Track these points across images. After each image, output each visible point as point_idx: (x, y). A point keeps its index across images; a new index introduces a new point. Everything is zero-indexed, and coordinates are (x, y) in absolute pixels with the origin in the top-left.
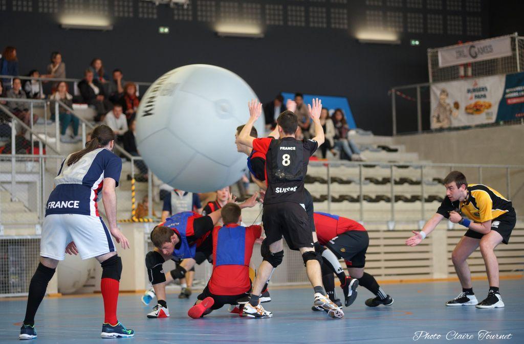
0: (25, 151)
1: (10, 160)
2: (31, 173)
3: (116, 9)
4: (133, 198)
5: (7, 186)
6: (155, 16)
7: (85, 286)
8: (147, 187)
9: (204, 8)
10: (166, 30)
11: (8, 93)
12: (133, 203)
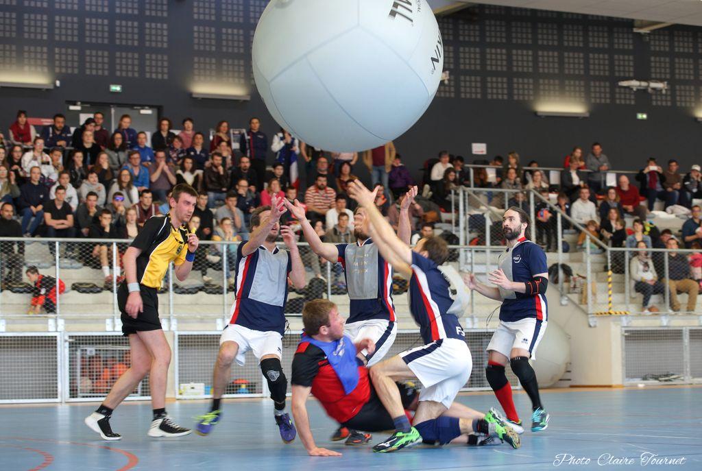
0: (500, 242)
3: (593, 95)
4: (609, 290)
5: (481, 277)
6: (633, 103)
7: (561, 380)
8: (624, 279)
9: (683, 93)
10: (645, 116)
11: (504, 184)
12: (610, 296)
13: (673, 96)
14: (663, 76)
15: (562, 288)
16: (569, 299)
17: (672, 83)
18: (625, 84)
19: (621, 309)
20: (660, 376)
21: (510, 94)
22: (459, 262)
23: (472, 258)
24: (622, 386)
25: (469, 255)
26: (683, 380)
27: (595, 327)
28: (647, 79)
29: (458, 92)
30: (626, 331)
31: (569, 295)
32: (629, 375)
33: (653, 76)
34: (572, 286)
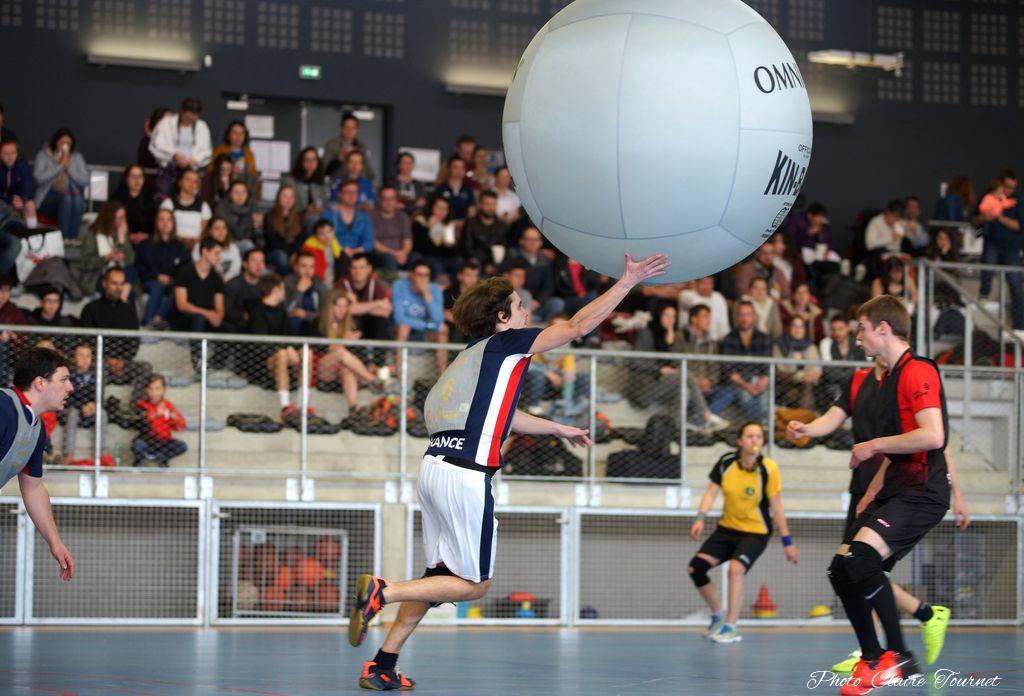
1: (960, 377)
2: (999, 400)
5: (955, 424)
21: (1013, 97)
29: (918, 91)
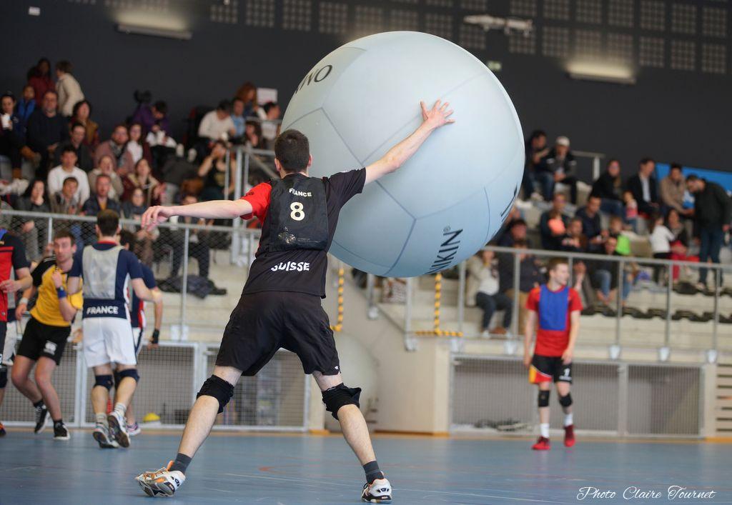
4: (437, 300)
6: (483, 46)
8: (458, 287)
9: (552, 38)
10: (498, 66)
12: (437, 309)
13: (539, 41)
14: (526, 13)
15: (372, 296)
16: (381, 312)
17: (539, 22)
18: (473, 20)
19: (452, 328)
20: (501, 423)
21: (315, 24)
22: (231, 252)
23: (249, 247)
24: (447, 435)
25: (245, 242)
26: (531, 431)
27: (414, 350)
28: (505, 15)
29: (242, 16)
30: (457, 359)
31: (382, 306)
32: (457, 419)
33: (513, 11)
34: (387, 292)
